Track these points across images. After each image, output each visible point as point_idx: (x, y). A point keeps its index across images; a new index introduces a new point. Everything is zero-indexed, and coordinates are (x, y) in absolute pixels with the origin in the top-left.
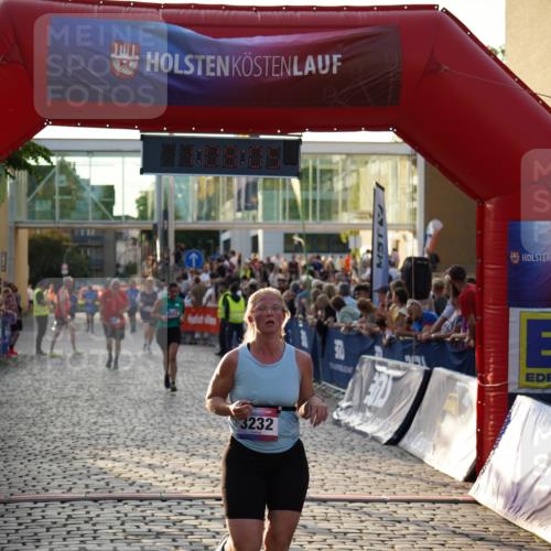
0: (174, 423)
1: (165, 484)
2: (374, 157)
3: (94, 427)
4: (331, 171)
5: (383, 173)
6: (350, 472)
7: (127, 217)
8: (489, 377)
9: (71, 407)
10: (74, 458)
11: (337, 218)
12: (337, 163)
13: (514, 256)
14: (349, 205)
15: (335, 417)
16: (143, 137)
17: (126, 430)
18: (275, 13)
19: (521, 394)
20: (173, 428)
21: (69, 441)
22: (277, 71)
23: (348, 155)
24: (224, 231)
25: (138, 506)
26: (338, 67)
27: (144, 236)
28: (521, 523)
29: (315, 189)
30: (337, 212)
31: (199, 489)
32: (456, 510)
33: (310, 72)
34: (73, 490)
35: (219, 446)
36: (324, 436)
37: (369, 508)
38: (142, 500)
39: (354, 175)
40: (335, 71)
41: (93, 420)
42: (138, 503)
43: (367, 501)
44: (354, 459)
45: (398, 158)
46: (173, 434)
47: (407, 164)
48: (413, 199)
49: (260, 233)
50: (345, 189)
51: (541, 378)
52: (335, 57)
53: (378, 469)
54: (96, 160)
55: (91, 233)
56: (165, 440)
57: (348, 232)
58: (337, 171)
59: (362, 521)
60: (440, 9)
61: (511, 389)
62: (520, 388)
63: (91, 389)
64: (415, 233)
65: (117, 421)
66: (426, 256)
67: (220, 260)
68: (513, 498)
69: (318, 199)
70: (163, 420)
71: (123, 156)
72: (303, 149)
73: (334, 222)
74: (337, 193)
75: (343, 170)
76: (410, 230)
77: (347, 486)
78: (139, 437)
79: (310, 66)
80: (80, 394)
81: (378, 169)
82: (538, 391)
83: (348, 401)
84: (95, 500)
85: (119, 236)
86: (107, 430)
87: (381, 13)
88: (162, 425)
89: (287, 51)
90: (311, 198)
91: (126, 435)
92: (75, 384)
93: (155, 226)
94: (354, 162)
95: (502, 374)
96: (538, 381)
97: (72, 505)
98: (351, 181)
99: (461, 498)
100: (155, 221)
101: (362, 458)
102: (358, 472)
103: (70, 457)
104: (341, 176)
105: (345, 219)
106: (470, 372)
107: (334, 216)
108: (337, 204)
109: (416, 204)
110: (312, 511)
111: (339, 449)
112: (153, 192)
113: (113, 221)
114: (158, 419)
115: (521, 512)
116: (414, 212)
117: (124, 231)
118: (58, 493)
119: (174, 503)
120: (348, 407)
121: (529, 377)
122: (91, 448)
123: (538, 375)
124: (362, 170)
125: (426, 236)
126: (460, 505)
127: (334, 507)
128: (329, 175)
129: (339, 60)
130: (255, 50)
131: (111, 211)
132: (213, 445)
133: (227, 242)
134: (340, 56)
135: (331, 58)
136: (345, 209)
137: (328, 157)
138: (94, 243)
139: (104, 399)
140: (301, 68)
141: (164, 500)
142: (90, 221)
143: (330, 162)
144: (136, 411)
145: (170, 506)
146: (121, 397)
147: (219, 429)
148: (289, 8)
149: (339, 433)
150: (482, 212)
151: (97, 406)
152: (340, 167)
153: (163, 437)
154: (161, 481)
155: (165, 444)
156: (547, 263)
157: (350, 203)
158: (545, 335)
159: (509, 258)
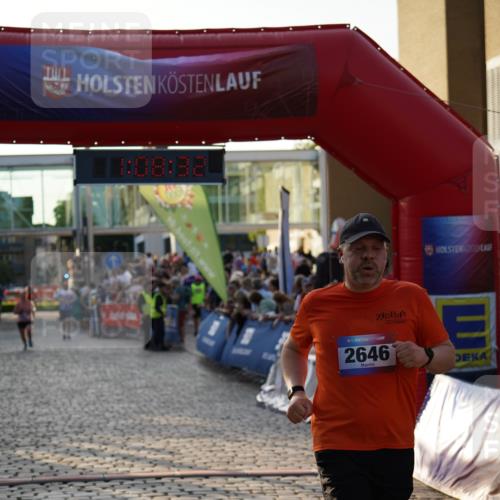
0: (107, 410)
1: (106, 466)
2: (278, 164)
3: (32, 417)
4: (237, 178)
5: (287, 177)
6: (279, 450)
7: (47, 226)
9: (8, 399)
10: (17, 446)
11: (245, 220)
12: (244, 170)
13: (429, 249)
14: (257, 208)
15: (259, 399)
16: (75, 151)
17: (63, 418)
18: (197, 35)
20: (107, 415)
21: (11, 431)
22: (201, 87)
23: (255, 162)
24: (138, 234)
25: (83, 487)
26: (258, 83)
27: (64, 242)
28: (446, 490)
29: (223, 193)
30: (245, 214)
31: (139, 470)
33: (232, 88)
34: (20, 475)
35: (152, 430)
36: (251, 417)
37: (300, 481)
38: (86, 481)
39: (260, 180)
40: (255, 86)
41: (30, 410)
42: (82, 484)
43: (298, 475)
44: (281, 437)
45: (300, 164)
46: (108, 421)
47: (310, 169)
48: (316, 200)
49: (172, 236)
50: (252, 193)
52: (255, 74)
53: (304, 446)
54: (17, 174)
55: (12, 240)
56: (101, 426)
57: (255, 232)
58: (243, 177)
59: (296, 494)
60: (352, 28)
63: (25, 382)
64: (319, 231)
65: (54, 410)
68: (436, 468)
69: (227, 202)
70: (97, 409)
71: (42, 170)
73: (241, 223)
74: (245, 197)
75: (250, 176)
76: (315, 229)
77: (278, 462)
78: (77, 424)
79: (231, 83)
80: (14, 387)
81: (281, 174)
83: (271, 384)
84: (42, 483)
85: (39, 242)
86: (45, 419)
87: (296, 33)
89: (210, 70)
90: (220, 202)
91: (63, 423)
92: (9, 378)
93: (75, 232)
94: (260, 169)
97: (20, 489)
98: (257, 185)
100: (75, 227)
101: (290, 436)
102: (287, 450)
103: (13, 445)
104: (248, 180)
105: (253, 220)
107: (242, 218)
108: (244, 206)
109: (319, 205)
110: (248, 486)
111: (266, 429)
112: (71, 202)
113: (33, 229)
114: (92, 408)
115: (445, 480)
116: (317, 212)
117: (43, 238)
118: (6, 478)
119: (116, 483)
120: (271, 390)
122: (32, 436)
124: (267, 175)
125: (331, 233)
127: (268, 481)
128: (235, 181)
129: (259, 76)
130: (180, 70)
131: (30, 220)
132: (148, 429)
133: (142, 245)
134: (259, 73)
135: (251, 76)
136: (253, 211)
137: (234, 165)
138: (15, 249)
139: (39, 390)
140: (223, 84)
141: (107, 480)
142: (13, 229)
143: (237, 169)
144: (70, 401)
145: (113, 486)
146: (54, 388)
147: (150, 415)
148: (210, 31)
149: (264, 414)
150: (396, 209)
151: (32, 397)
152: (247, 173)
153: (99, 424)
154: (102, 464)
155: (101, 429)
156: (460, 254)
157: (257, 206)
158: (460, 319)
159: (424, 251)
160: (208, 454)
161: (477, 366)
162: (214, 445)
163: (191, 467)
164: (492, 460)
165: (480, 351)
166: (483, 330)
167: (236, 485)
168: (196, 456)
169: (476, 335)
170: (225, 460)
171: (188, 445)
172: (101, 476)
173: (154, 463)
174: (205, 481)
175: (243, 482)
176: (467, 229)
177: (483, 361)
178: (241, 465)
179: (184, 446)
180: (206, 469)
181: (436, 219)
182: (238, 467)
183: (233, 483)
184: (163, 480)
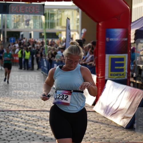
1: (3, 107)
2: (66, 10)
5: (69, 14)
8: (100, 75)
11: (55, 28)
12: (55, 12)
13: (107, 39)
19: (109, 80)
20: (6, 90)
23: (59, 9)
24: (21, 32)
28: (108, 117)
29: (48, 19)
30: (55, 26)
31: (14, 108)
32: (89, 114)
39: (60, 15)
45: (73, 10)
46: (6, 92)
47: (76, 12)
49: (32, 33)
50: (58, 19)
51: (115, 75)
56: (4, 94)
57: (58, 32)
58: (55, 14)
61: (106, 78)
62: (109, 78)
66: (81, 39)
67: (20, 40)
68: (106, 110)
69: (50, 22)
70: (3, 88)
72: (45, 7)
74: (55, 21)
75: (57, 14)
76: (77, 32)
81: (67, 14)
82: (114, 79)
88: (3, 89)
90: (47, 22)
93: (1, 30)
94: (60, 11)
95: (103, 74)
96: (114, 76)
98: (59, 17)
99: (91, 110)
100: (1, 28)
104: (56, 15)
105: (58, 28)
106: (94, 73)
108: (55, 23)
109: (78, 24)
110: (47, 114)
115: (108, 114)
116: (78, 26)
119: (6, 112)
121: (111, 75)
123: (114, 74)
124: (63, 14)
125: (81, 33)
126: (91, 112)
128: (53, 15)
133: (22, 35)
136: (57, 25)
137: (52, 10)
141: (3, 111)
143: (53, 11)
145: (5, 113)
150: (98, 26)
152: (56, 13)
153: (3, 93)
154: (2, 106)
155: (3, 95)
156: (117, 41)
157: (59, 24)
158: (116, 62)
159: (106, 40)
160: (36, 104)
161: (121, 78)
162: (38, 101)
163: (30, 108)
164: (123, 108)
165: (122, 73)
166: (123, 66)
167: (43, 114)
168: (32, 104)
169: (121, 68)
170: (41, 106)
171: (30, 101)
172: (2, 110)
173: (19, 106)
174: (34, 112)
175: (46, 113)
176: (120, 33)
177: (123, 76)
178: (46, 107)
179: (29, 101)
180: (35, 108)
181: (110, 29)
182: (45, 108)
183: (42, 113)
184: (21, 112)
